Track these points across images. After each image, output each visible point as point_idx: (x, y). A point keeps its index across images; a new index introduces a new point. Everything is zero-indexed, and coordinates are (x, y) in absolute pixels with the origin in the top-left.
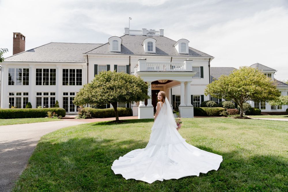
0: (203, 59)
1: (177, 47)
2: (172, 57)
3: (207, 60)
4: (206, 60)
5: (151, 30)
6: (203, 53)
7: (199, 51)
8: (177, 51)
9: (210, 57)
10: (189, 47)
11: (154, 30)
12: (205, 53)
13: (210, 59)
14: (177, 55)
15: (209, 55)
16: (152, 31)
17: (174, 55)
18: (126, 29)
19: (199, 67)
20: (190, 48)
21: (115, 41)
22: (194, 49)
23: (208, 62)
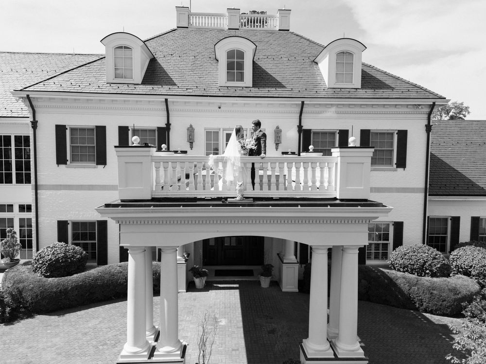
0: (408, 105)
1: (325, 67)
2: (303, 103)
3: (422, 110)
4: (420, 110)
5: (254, 12)
6: (408, 83)
7: (398, 79)
8: (322, 79)
9: (434, 100)
10: (363, 64)
11: (262, 13)
12: (415, 86)
13: (433, 106)
14: (323, 94)
15: (432, 93)
16: (256, 15)
17: (313, 94)
18: (181, 10)
19: (392, 134)
20: (366, 69)
21: (121, 47)
22: (378, 71)
23: (426, 116)
